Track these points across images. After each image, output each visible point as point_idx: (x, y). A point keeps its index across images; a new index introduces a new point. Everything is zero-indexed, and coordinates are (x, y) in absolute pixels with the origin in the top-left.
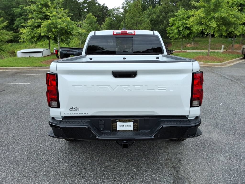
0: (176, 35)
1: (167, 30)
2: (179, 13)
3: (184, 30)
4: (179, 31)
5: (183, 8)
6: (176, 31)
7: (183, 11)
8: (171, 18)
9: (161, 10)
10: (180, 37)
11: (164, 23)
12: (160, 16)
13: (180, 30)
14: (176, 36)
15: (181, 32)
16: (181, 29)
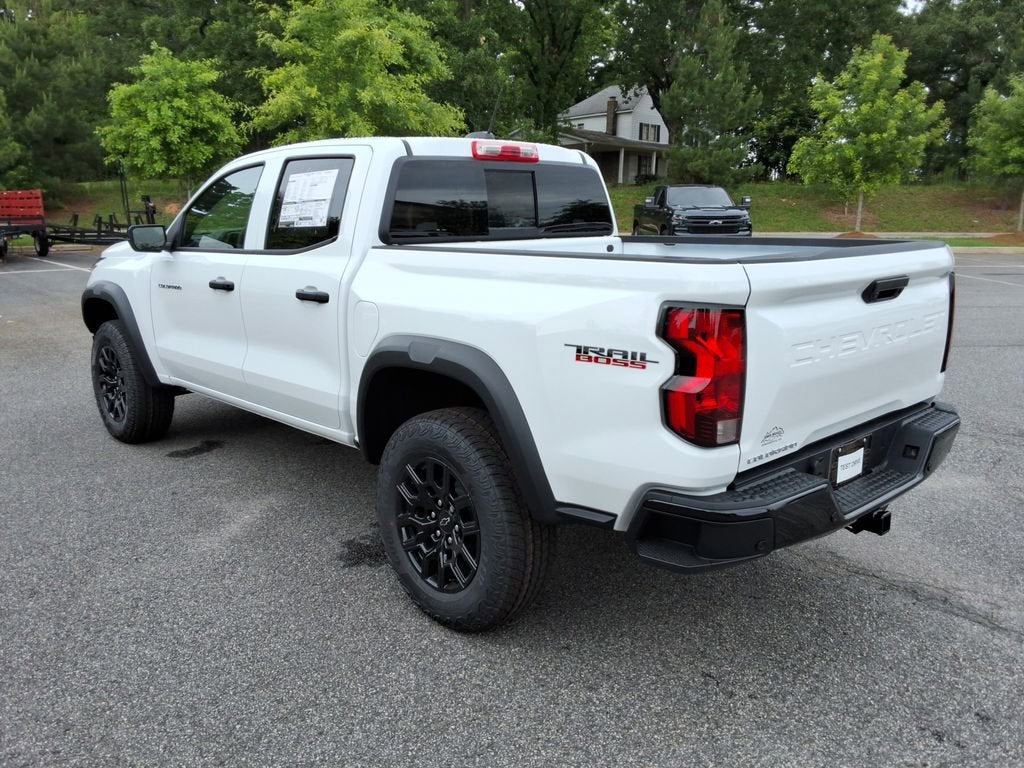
0: (156, 161)
1: (105, 136)
2: (148, 65)
3: (188, 143)
4: (166, 145)
5: (164, 49)
6: (155, 143)
7: (168, 63)
8: (115, 85)
9: (12, 39)
10: (173, 170)
11: (42, 102)
12: (18, 72)
13: (172, 143)
14: (159, 167)
15: (176, 152)
16: (173, 137)
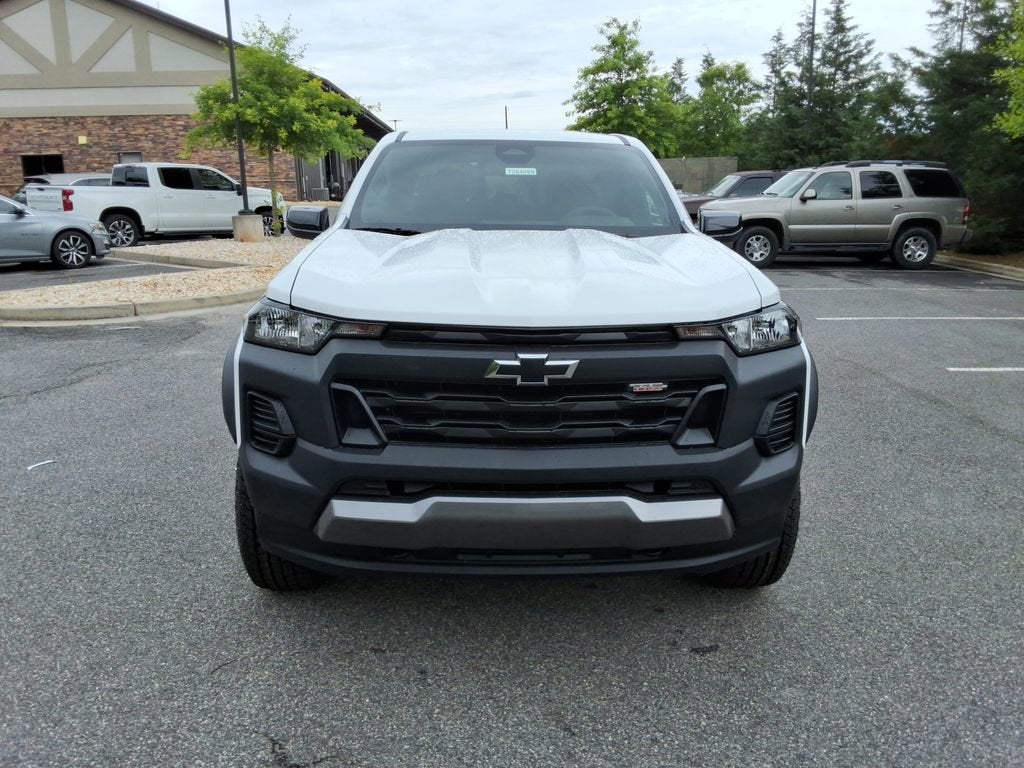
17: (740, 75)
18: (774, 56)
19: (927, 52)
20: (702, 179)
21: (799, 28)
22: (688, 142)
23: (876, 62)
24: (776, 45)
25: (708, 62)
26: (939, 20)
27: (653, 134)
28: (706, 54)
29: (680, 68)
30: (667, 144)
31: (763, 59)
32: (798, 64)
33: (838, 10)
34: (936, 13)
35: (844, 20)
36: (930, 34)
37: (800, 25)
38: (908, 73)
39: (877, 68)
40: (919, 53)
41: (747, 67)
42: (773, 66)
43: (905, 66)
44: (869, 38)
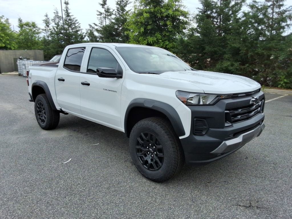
17: (34, 25)
18: (46, 21)
19: (98, 25)
20: (33, 57)
21: (54, 14)
22: (21, 45)
23: (79, 26)
24: (46, 17)
25: (20, 21)
26: (99, 17)
27: (8, 42)
28: (19, 18)
29: (8, 21)
30: (14, 45)
31: (43, 22)
32: (56, 24)
33: (67, 10)
34: (99, 15)
35: (69, 13)
36: (98, 20)
37: (54, 13)
38: (94, 30)
39: (80, 27)
40: (96, 25)
41: (36, 23)
42: (46, 24)
43: (93, 28)
44: (76, 19)
